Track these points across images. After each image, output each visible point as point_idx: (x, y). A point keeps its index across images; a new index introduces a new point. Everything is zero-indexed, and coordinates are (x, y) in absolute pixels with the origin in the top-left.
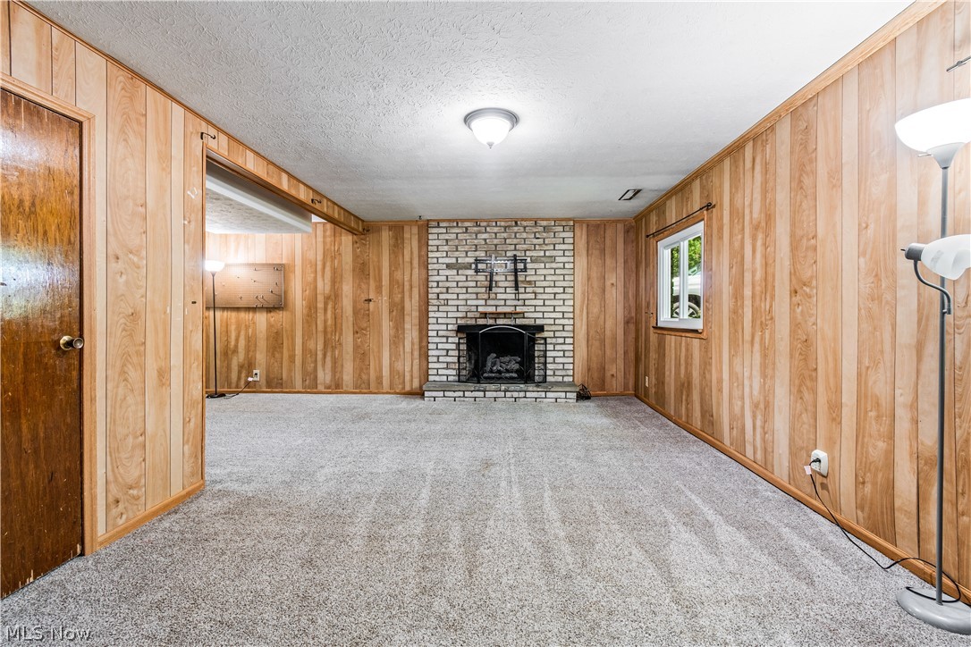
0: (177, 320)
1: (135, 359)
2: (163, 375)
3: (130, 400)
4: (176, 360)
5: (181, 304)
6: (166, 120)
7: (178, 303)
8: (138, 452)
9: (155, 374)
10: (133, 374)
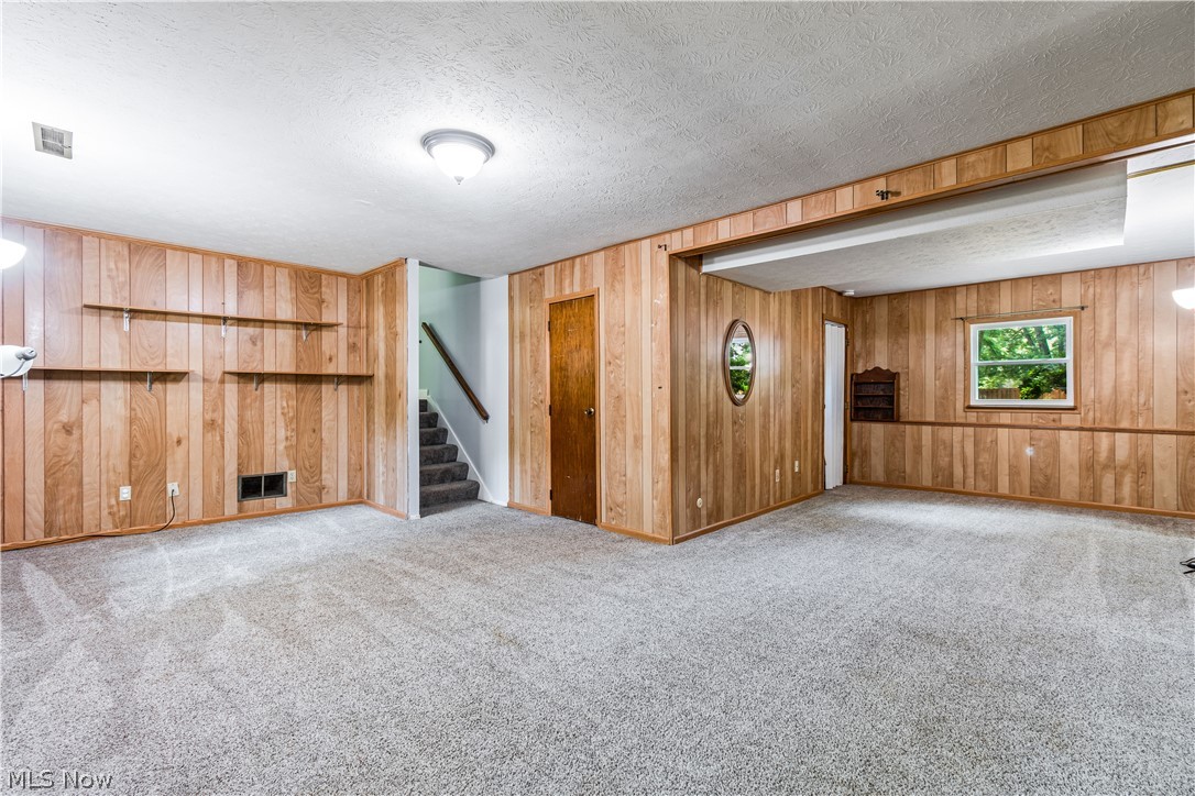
0: (647, 402)
1: (620, 425)
2: (638, 440)
3: (617, 450)
4: (647, 431)
5: (650, 390)
6: (637, 265)
7: (647, 388)
8: (622, 485)
9: (632, 438)
10: (619, 435)
